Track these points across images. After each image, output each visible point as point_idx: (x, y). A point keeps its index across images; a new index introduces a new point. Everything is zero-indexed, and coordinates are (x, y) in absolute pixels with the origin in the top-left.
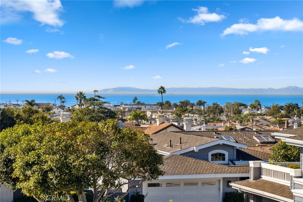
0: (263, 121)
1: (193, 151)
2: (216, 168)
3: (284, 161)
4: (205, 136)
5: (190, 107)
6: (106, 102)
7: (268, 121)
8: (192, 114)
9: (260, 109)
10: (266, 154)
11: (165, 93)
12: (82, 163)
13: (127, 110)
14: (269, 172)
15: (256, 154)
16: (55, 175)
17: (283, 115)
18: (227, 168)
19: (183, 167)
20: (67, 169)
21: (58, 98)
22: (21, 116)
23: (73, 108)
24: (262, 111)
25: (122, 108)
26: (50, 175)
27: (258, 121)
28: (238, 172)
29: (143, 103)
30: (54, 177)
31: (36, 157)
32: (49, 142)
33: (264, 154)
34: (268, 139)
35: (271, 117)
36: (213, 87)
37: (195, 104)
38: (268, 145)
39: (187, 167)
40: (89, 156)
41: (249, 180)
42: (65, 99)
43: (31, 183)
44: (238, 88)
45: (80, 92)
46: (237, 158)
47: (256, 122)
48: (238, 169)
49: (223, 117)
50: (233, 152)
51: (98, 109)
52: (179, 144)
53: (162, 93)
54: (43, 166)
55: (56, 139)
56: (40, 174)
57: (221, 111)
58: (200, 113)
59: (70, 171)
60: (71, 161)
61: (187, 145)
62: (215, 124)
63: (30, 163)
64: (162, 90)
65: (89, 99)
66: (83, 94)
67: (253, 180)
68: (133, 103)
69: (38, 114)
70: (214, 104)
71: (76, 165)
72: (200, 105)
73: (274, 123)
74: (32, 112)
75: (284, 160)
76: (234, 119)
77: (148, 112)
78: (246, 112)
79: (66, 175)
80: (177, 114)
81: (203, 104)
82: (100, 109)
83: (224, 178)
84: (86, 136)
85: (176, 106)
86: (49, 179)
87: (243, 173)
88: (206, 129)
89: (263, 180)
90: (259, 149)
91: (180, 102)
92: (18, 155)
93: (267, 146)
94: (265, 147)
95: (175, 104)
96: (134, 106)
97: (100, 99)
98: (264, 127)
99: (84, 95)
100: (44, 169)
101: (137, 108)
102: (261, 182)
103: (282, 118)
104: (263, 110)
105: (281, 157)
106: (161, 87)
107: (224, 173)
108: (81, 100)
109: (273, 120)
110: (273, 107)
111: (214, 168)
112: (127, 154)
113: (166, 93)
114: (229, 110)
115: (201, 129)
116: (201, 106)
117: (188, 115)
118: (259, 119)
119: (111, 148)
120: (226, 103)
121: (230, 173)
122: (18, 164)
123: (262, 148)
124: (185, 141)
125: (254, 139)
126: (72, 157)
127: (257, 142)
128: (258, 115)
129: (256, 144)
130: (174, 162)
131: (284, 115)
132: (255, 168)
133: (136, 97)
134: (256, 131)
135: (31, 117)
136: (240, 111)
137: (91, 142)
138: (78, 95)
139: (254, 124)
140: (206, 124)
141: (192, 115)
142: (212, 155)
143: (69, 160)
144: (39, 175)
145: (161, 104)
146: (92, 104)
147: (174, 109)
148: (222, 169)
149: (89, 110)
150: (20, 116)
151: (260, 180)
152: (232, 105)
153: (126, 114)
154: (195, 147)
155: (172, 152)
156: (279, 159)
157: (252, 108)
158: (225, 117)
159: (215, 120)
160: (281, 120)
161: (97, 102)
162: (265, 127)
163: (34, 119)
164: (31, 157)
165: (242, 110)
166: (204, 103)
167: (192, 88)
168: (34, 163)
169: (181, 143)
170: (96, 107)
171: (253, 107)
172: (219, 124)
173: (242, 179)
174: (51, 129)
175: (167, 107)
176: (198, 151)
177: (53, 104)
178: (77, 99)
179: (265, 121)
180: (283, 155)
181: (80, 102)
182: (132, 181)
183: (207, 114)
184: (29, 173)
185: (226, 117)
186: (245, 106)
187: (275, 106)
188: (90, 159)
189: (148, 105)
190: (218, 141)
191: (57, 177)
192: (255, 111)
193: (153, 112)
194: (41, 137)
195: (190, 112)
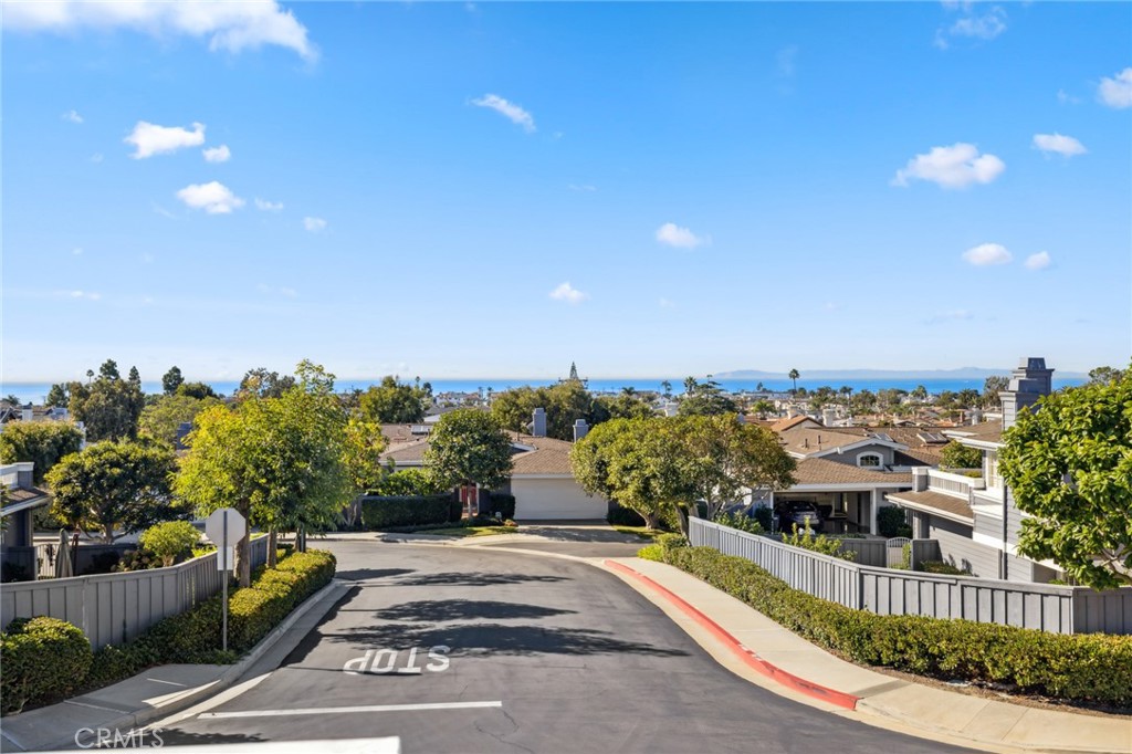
0: (929, 413)
1: (836, 453)
4: (852, 434)
5: (832, 395)
7: (937, 413)
8: (834, 404)
9: (926, 397)
10: (935, 458)
12: (693, 468)
13: (749, 399)
14: (939, 481)
15: (922, 457)
16: (658, 482)
17: (958, 405)
18: (882, 475)
19: (823, 474)
20: (673, 475)
22: (617, 408)
23: (682, 397)
24: (928, 400)
25: (742, 397)
26: (653, 482)
27: (923, 413)
28: (896, 481)
30: (657, 485)
31: (636, 460)
32: (651, 441)
33: (932, 458)
34: (937, 438)
37: (839, 391)
39: (828, 474)
40: (701, 460)
41: (912, 491)
42: (671, 386)
43: (630, 491)
45: (690, 377)
46: (895, 462)
47: (921, 414)
48: (897, 476)
49: (876, 408)
50: (890, 454)
51: (712, 398)
52: (817, 444)
53: (794, 378)
54: (644, 470)
55: (660, 438)
56: (640, 480)
57: (873, 400)
58: (845, 403)
59: (678, 478)
60: (679, 466)
61: (828, 446)
62: (865, 417)
63: (629, 467)
64: (795, 374)
65: (701, 386)
66: (693, 380)
67: (917, 492)
68: (757, 391)
69: (638, 405)
70: (863, 391)
71: (685, 471)
72: (845, 393)
73: (945, 416)
74: (631, 402)
75: (960, 466)
76: (891, 411)
77: (777, 401)
78: (906, 401)
79: (673, 483)
80: (814, 405)
81: (848, 392)
82: (716, 399)
83: (877, 489)
84: (697, 434)
85: (813, 393)
86: (651, 488)
88: (853, 424)
89: (931, 492)
90: (925, 451)
91: (818, 389)
92: (614, 457)
93: (937, 447)
94: (933, 447)
96: (758, 395)
97: (716, 386)
99: (695, 382)
100: (646, 475)
101: (762, 397)
102: (928, 495)
103: (956, 409)
104: (930, 399)
105: (955, 461)
106: (794, 370)
107: (878, 481)
108: (691, 387)
109: (944, 411)
110: (944, 395)
112: (751, 458)
113: (799, 377)
114: (883, 398)
115: (847, 425)
117: (829, 406)
118: (925, 410)
119: (730, 450)
121: (886, 482)
122: (614, 468)
123: (929, 449)
124: (826, 440)
125: (918, 438)
127: (922, 442)
128: (923, 405)
129: (921, 444)
132: (920, 477)
134: (920, 427)
135: (630, 409)
136: (899, 400)
137: (704, 441)
138: (688, 381)
139: (918, 417)
140: (852, 417)
141: (835, 406)
142: (862, 459)
143: (676, 463)
144: (639, 482)
145: (794, 392)
146: (704, 392)
147: (811, 398)
148: (876, 476)
149: (701, 400)
151: (926, 492)
152: (888, 392)
154: (838, 448)
155: (809, 454)
156: (953, 465)
157: (915, 396)
158: (878, 408)
159: (864, 412)
160: (954, 412)
161: (711, 389)
162: (934, 422)
163: (633, 412)
164: (630, 460)
165: (901, 399)
166: (850, 389)
168: (632, 468)
169: (820, 442)
170: (710, 396)
171: (917, 395)
172: (870, 417)
173: (903, 490)
174: (654, 424)
175: (801, 395)
176: (842, 453)
178: (686, 386)
179: (933, 414)
180: (958, 459)
181: (690, 390)
183: (854, 404)
184: (627, 479)
185: (880, 408)
186: (906, 394)
188: (703, 463)
189: (777, 393)
190: (870, 440)
191: (661, 485)
192: (918, 400)
193: (783, 402)
194: (641, 435)
195: (831, 402)
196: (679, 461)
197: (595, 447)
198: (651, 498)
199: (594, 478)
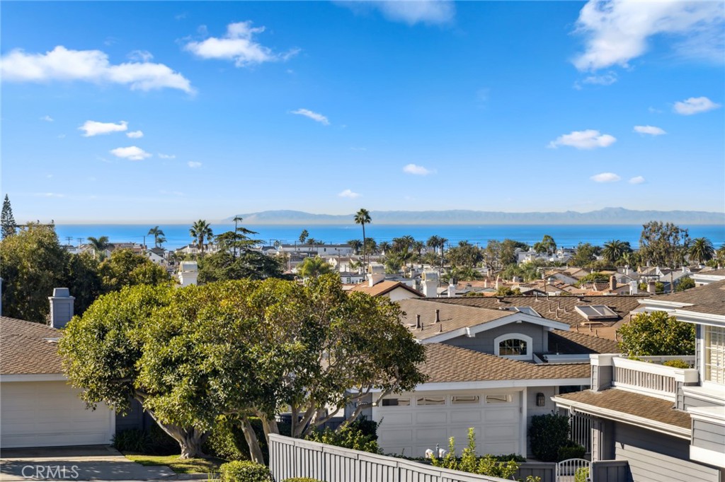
0: (562, 276)
1: (465, 336)
2: (514, 369)
3: (646, 354)
4: (486, 307)
5: (414, 250)
6: (259, 241)
7: (573, 277)
8: (419, 263)
9: (554, 252)
10: (605, 341)
11: (369, 222)
12: (276, 359)
13: (289, 256)
14: (630, 375)
15: (586, 340)
16: (222, 382)
17: (602, 265)
18: (536, 369)
19: (450, 367)
20: (245, 371)
21: (150, 233)
22: (112, 269)
23: (181, 253)
24: (557, 257)
25: (278, 253)
26: (212, 382)
27: (553, 277)
28: (557, 376)
29: (319, 242)
30: (220, 387)
31: (184, 348)
32: (208, 318)
33: (601, 342)
34: (603, 312)
35: (579, 269)
36: (456, 210)
37: (425, 244)
38: (605, 324)
39: (457, 367)
40: (287, 347)
41: (590, 390)
42: (163, 235)
43: (176, 397)
44: (506, 212)
45: (200, 221)
46: (549, 349)
47: (553, 279)
48: (557, 370)
49: (483, 270)
50: (543, 337)
51: (242, 255)
52: (435, 323)
53: (363, 223)
54: (197, 364)
55: (224, 314)
56: (192, 380)
57: (479, 257)
58: (436, 262)
59: (252, 375)
60: (255, 356)
61: (452, 325)
62: (471, 283)
63: (173, 359)
64: (363, 217)
65: (225, 236)
66: (206, 225)
67: (598, 391)
68: (300, 243)
69: (145, 265)
70: (461, 244)
71: (263, 364)
72: (434, 246)
73: (588, 282)
74: (133, 260)
75: (648, 353)
76: (506, 273)
77: (331, 259)
78: (526, 259)
79: (243, 383)
80: (391, 265)
81: (440, 244)
82: (248, 255)
84: (282, 307)
85: (386, 247)
86: (209, 391)
87: (566, 377)
88: (456, 294)
89: (619, 391)
90: (588, 331)
91: (395, 241)
92: (148, 345)
93: (603, 326)
94: (599, 327)
95: (385, 244)
96: (302, 249)
97: (247, 235)
98: (567, 289)
99: (208, 228)
100: (201, 371)
101: (308, 253)
102: (614, 395)
103: (601, 270)
104: (560, 256)
105: (640, 346)
106: (362, 210)
107: (530, 378)
108: (202, 237)
109: (584, 274)
110: (580, 249)
111: (511, 369)
113: (371, 222)
114: (494, 254)
115: (447, 294)
116: (436, 248)
117: (412, 266)
118: (555, 272)
119: (330, 331)
120: (489, 241)
121: (541, 378)
122: (146, 363)
123: (595, 329)
124: (446, 316)
125: (576, 313)
126: (256, 347)
127: (582, 319)
128: (551, 264)
129: (581, 321)
130: (431, 357)
131: (605, 265)
132: (602, 368)
133: (306, 231)
134: (579, 297)
135: (132, 270)
136: (515, 257)
137: (292, 318)
138: (197, 226)
139: (549, 283)
140: (454, 283)
141: (420, 266)
142: (502, 345)
143: (250, 352)
144: (191, 383)
145: (356, 244)
146: (230, 244)
147: (383, 254)
148: (526, 370)
149: (224, 257)
150: (109, 268)
151: (611, 390)
152: (501, 245)
153: (289, 264)
154: (468, 329)
155: (424, 338)
156: (637, 350)
157: (539, 252)
158: (486, 270)
159: (467, 275)
160: (599, 275)
161: (240, 241)
162: (570, 290)
163: (137, 275)
164: (174, 347)
165: (518, 255)
166: (443, 241)
167: (415, 213)
168: (179, 360)
169: (438, 321)
170: (237, 250)
171: (541, 249)
172: (477, 284)
174: (210, 293)
175: (368, 250)
176: (474, 336)
177: (141, 245)
178: (195, 235)
179: (567, 278)
180: (644, 342)
181: (201, 241)
182: (365, 394)
183: (451, 263)
184: (169, 378)
185: (489, 270)
186: (524, 248)
187: (583, 248)
188: (290, 351)
189: (331, 246)
190: (514, 316)
191: (226, 386)
192: (544, 257)
193: (339, 260)
194: (189, 310)
195: (415, 260)
196: (254, 350)
197: (103, 331)
198: (208, 407)
199: (100, 379)
